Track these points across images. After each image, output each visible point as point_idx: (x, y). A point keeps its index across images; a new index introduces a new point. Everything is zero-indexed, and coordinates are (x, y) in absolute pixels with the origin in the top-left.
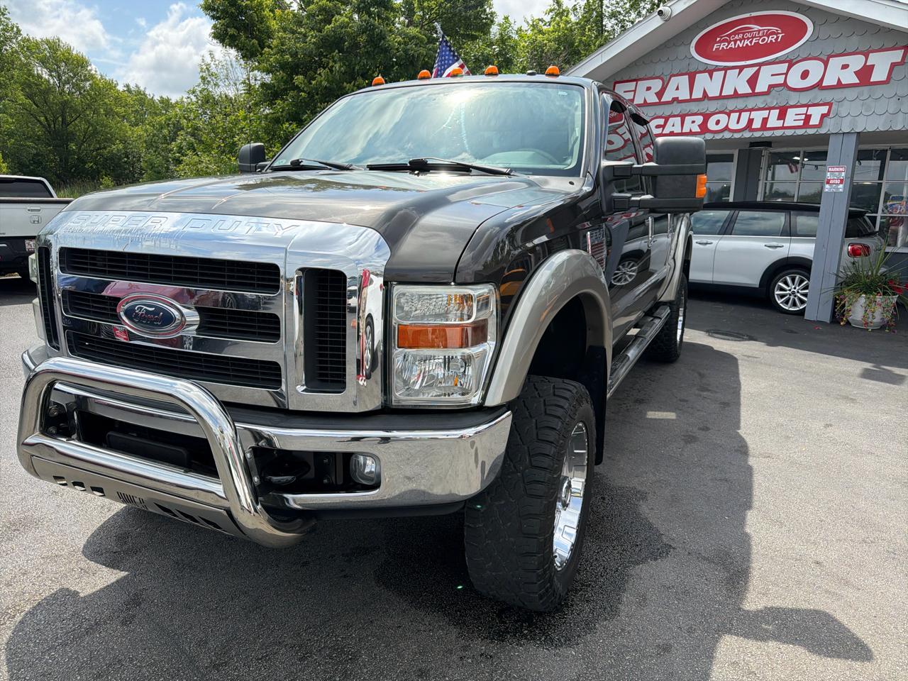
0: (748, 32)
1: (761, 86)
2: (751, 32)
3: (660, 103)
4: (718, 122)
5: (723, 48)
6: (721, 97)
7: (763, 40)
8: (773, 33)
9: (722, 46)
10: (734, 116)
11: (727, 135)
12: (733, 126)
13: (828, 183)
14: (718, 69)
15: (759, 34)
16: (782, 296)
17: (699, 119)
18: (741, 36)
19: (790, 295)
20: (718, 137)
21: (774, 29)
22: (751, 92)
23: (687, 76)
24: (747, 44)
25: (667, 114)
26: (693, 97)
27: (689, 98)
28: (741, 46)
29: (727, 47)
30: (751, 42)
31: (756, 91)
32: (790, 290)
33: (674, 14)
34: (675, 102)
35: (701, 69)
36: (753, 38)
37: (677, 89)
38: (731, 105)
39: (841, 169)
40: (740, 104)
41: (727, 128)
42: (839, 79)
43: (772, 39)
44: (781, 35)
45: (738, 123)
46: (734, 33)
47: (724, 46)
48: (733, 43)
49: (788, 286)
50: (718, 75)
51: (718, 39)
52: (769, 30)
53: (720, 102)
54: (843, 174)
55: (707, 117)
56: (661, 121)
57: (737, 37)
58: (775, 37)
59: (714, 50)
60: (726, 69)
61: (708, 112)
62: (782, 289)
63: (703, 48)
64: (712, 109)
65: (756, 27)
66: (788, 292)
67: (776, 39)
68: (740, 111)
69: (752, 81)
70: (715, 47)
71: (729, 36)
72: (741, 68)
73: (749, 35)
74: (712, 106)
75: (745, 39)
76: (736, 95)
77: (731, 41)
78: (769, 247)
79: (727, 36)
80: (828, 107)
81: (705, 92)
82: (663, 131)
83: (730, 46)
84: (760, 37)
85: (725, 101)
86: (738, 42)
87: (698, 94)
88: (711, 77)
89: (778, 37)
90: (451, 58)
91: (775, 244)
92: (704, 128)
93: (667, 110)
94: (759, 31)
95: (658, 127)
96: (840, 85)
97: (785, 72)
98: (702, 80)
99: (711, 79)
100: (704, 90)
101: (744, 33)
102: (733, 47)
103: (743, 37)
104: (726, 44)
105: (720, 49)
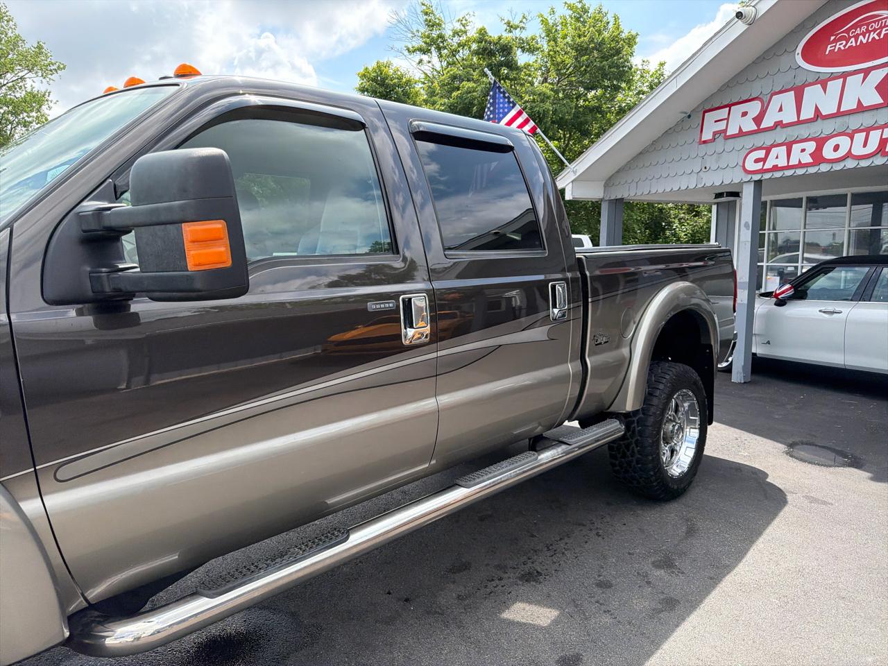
0: (875, 22)
2: (878, 21)
3: (758, 131)
4: (836, 148)
5: (839, 48)
6: (839, 114)
9: (837, 47)
10: (860, 137)
11: (850, 164)
12: (858, 150)
14: (833, 77)
15: (887, 24)
17: (811, 146)
18: (864, 29)
20: (838, 167)
22: (882, 102)
23: (793, 92)
24: (874, 38)
25: (768, 143)
26: (802, 118)
27: (796, 120)
28: (865, 41)
29: (844, 46)
30: (879, 35)
33: (759, 16)
34: (777, 128)
35: (810, 80)
36: (881, 28)
37: (781, 110)
38: (854, 122)
40: (867, 119)
41: (849, 155)
45: (865, 145)
46: (855, 26)
47: (841, 45)
48: (853, 39)
50: (835, 86)
51: (832, 38)
53: (839, 120)
55: (821, 142)
56: (761, 154)
57: (858, 31)
59: (827, 53)
60: (846, 75)
61: (823, 135)
63: (813, 52)
64: (827, 132)
65: (886, 14)
68: (868, 130)
70: (829, 49)
71: (847, 31)
72: (866, 72)
73: (876, 26)
74: (826, 127)
75: (870, 32)
76: (861, 109)
77: (850, 38)
79: (842, 32)
81: (817, 109)
82: (763, 166)
83: (849, 44)
85: (846, 118)
86: (861, 37)
87: (807, 113)
88: (825, 90)
92: (817, 157)
93: (767, 139)
95: (757, 161)
98: (813, 96)
99: (825, 93)
100: (816, 106)
101: (868, 25)
102: (854, 44)
103: (867, 29)
104: (844, 42)
105: (836, 50)
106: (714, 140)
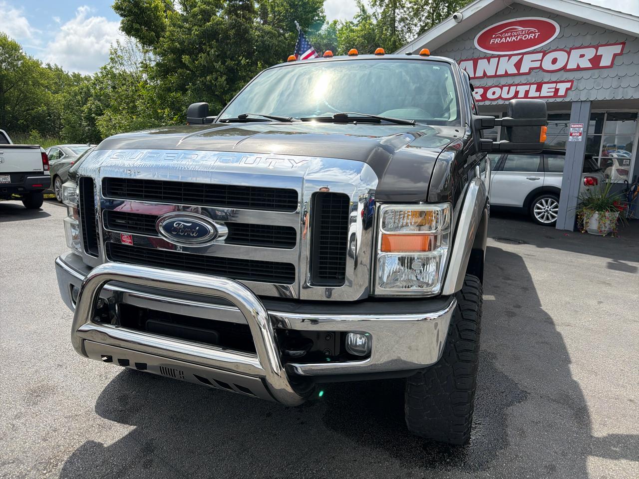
0: (515, 32)
1: (524, 69)
2: (517, 31)
4: (494, 93)
5: (497, 42)
6: (496, 76)
7: (525, 37)
8: (532, 32)
9: (496, 41)
10: (506, 89)
11: (500, 102)
12: (505, 96)
13: (571, 135)
14: (494, 56)
15: (522, 33)
16: (539, 213)
17: (481, 91)
18: (509, 34)
19: (545, 212)
20: (494, 103)
21: (533, 29)
22: (517, 72)
23: (472, 61)
24: (514, 40)
26: (477, 76)
27: (473, 76)
28: (510, 41)
29: (500, 41)
30: (517, 38)
31: (520, 72)
32: (544, 209)
33: (464, 18)
35: (481, 56)
36: (518, 35)
37: (465, 69)
38: (503, 81)
39: (580, 126)
40: (509, 80)
41: (500, 97)
42: (578, 65)
43: (532, 36)
44: (537, 34)
45: (508, 93)
46: (506, 32)
47: (498, 41)
48: (504, 39)
49: (543, 206)
50: (494, 61)
51: (494, 36)
52: (529, 30)
53: (496, 79)
54: (582, 129)
55: (486, 90)
57: (507, 35)
58: (534, 35)
59: (491, 43)
60: (499, 57)
61: (487, 86)
62: (539, 208)
63: (483, 42)
64: (489, 84)
65: (521, 28)
66: (543, 210)
67: (534, 37)
68: (510, 86)
69: (518, 65)
70: (492, 41)
71: (501, 34)
72: (510, 56)
73: (515, 34)
74: (490, 82)
75: (512, 36)
76: (506, 75)
77: (503, 37)
78: (530, 179)
79: (499, 34)
80: (570, 83)
81: (484, 72)
83: (502, 41)
84: (523, 35)
85: (499, 79)
86: (508, 38)
87: (479, 73)
88: (489, 62)
89: (535, 35)
90: (306, 46)
91: (533, 177)
92: (484, 96)
94: (522, 31)
96: (578, 69)
97: (541, 59)
98: (482, 64)
100: (484, 71)
101: (511, 32)
102: (504, 41)
103: (511, 35)
104: (500, 39)
105: (495, 43)
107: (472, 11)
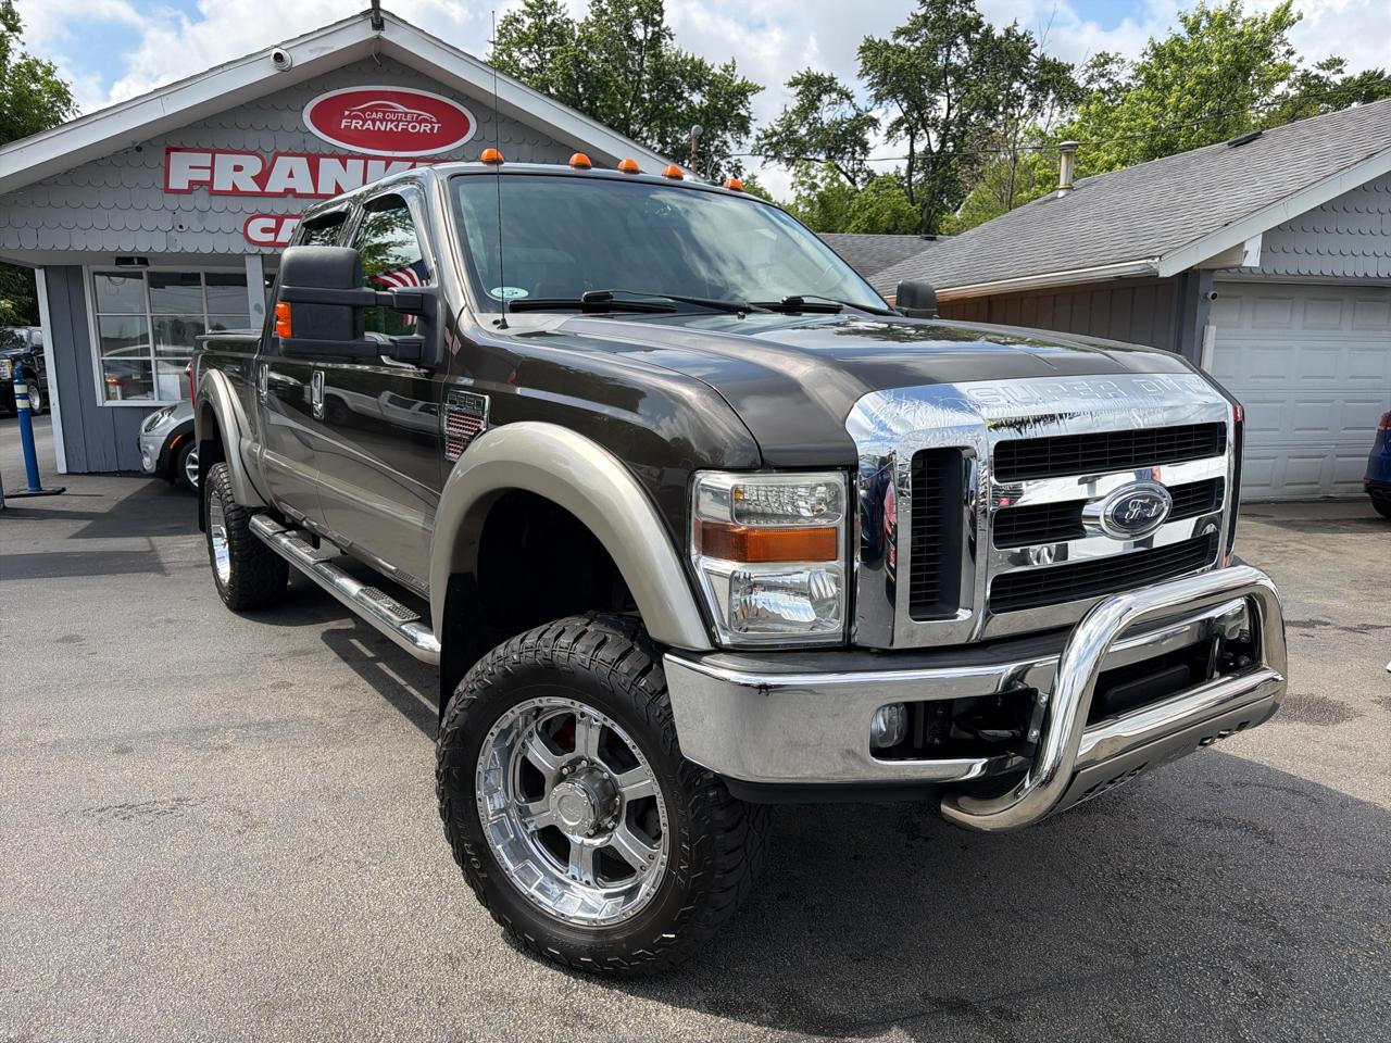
0: (391, 112)
2: (395, 113)
3: (263, 194)
5: (356, 127)
7: (414, 128)
8: (425, 120)
9: (354, 125)
15: (403, 118)
18: (380, 115)
21: (426, 115)
23: (307, 159)
24: (391, 129)
25: (280, 212)
26: (321, 191)
27: (314, 192)
28: (383, 129)
29: (362, 126)
30: (397, 126)
33: (295, 65)
34: (290, 196)
35: (326, 152)
36: (398, 121)
37: (291, 175)
43: (426, 127)
44: (436, 126)
46: (372, 109)
47: (357, 124)
48: (369, 122)
50: (355, 166)
51: (348, 113)
52: (420, 115)
56: (271, 223)
57: (374, 115)
58: (429, 126)
59: (343, 127)
60: (366, 158)
65: (401, 108)
67: (432, 130)
70: (343, 123)
71: (363, 111)
72: (389, 161)
73: (392, 116)
75: (387, 121)
77: (367, 119)
79: (358, 110)
81: (337, 185)
82: (276, 237)
83: (366, 126)
84: (409, 122)
86: (378, 123)
88: (344, 166)
89: (433, 127)
93: (279, 207)
94: (406, 114)
95: (265, 230)
98: (329, 167)
99: (345, 168)
100: (337, 183)
101: (384, 113)
102: (371, 127)
103: (384, 117)
104: (361, 123)
105: (353, 127)
106: (189, 191)
107: (311, 51)
